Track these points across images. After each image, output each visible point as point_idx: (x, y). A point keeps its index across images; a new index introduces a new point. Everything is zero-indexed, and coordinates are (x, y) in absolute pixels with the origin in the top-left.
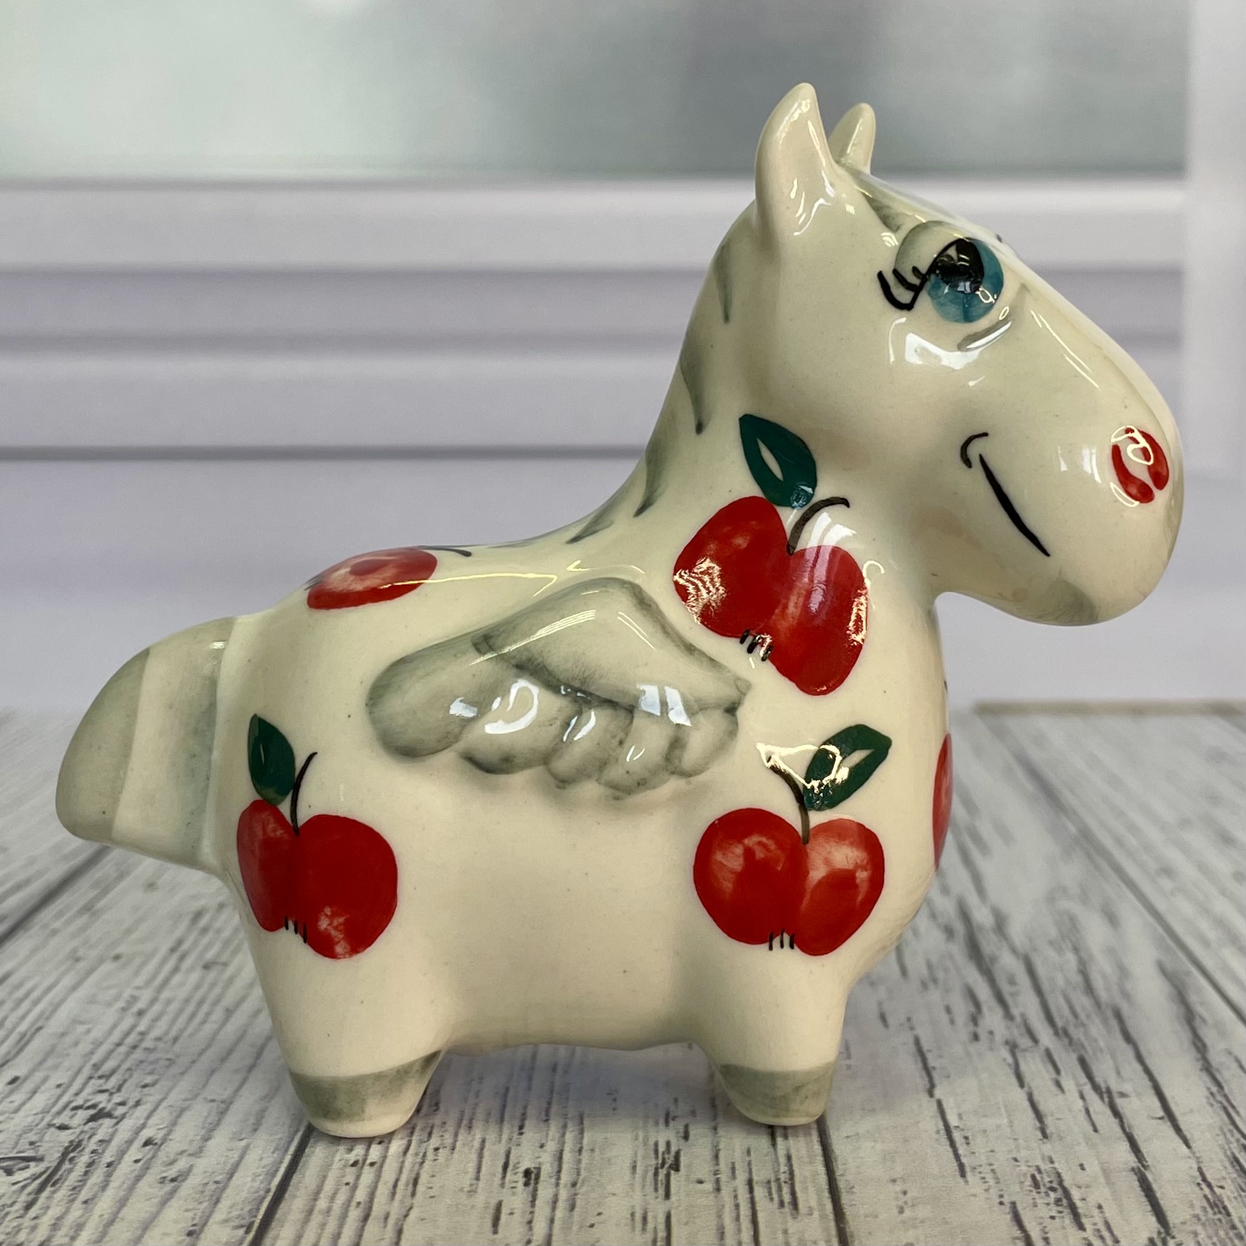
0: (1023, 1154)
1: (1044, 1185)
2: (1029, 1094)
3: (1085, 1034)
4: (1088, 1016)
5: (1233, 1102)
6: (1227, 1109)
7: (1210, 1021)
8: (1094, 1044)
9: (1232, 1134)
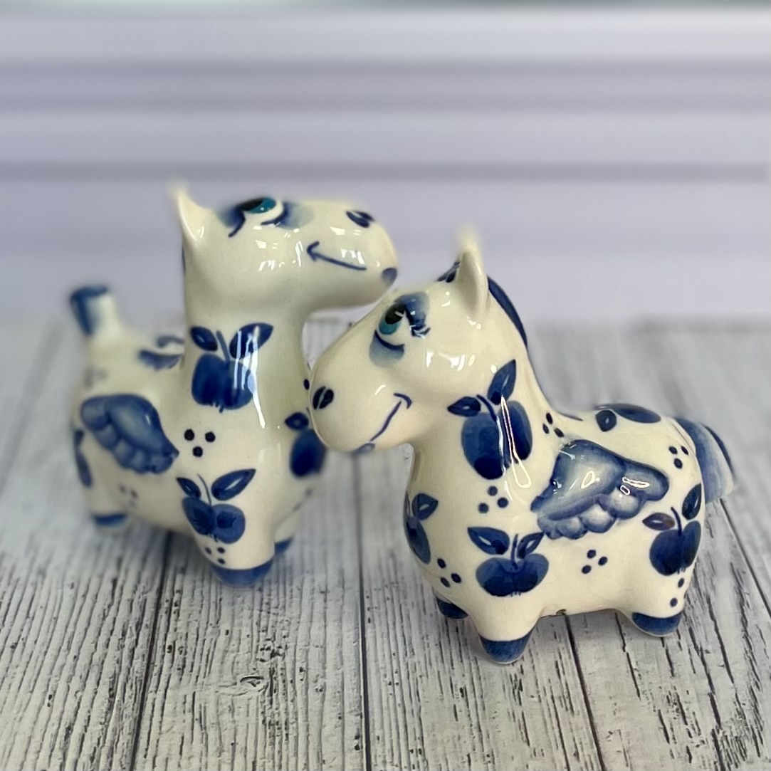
0: (664, 685)
1: (672, 701)
2: (667, 651)
3: (693, 615)
4: (695, 602)
5: (755, 656)
6: (752, 661)
7: (751, 607)
8: (697, 621)
9: (752, 676)
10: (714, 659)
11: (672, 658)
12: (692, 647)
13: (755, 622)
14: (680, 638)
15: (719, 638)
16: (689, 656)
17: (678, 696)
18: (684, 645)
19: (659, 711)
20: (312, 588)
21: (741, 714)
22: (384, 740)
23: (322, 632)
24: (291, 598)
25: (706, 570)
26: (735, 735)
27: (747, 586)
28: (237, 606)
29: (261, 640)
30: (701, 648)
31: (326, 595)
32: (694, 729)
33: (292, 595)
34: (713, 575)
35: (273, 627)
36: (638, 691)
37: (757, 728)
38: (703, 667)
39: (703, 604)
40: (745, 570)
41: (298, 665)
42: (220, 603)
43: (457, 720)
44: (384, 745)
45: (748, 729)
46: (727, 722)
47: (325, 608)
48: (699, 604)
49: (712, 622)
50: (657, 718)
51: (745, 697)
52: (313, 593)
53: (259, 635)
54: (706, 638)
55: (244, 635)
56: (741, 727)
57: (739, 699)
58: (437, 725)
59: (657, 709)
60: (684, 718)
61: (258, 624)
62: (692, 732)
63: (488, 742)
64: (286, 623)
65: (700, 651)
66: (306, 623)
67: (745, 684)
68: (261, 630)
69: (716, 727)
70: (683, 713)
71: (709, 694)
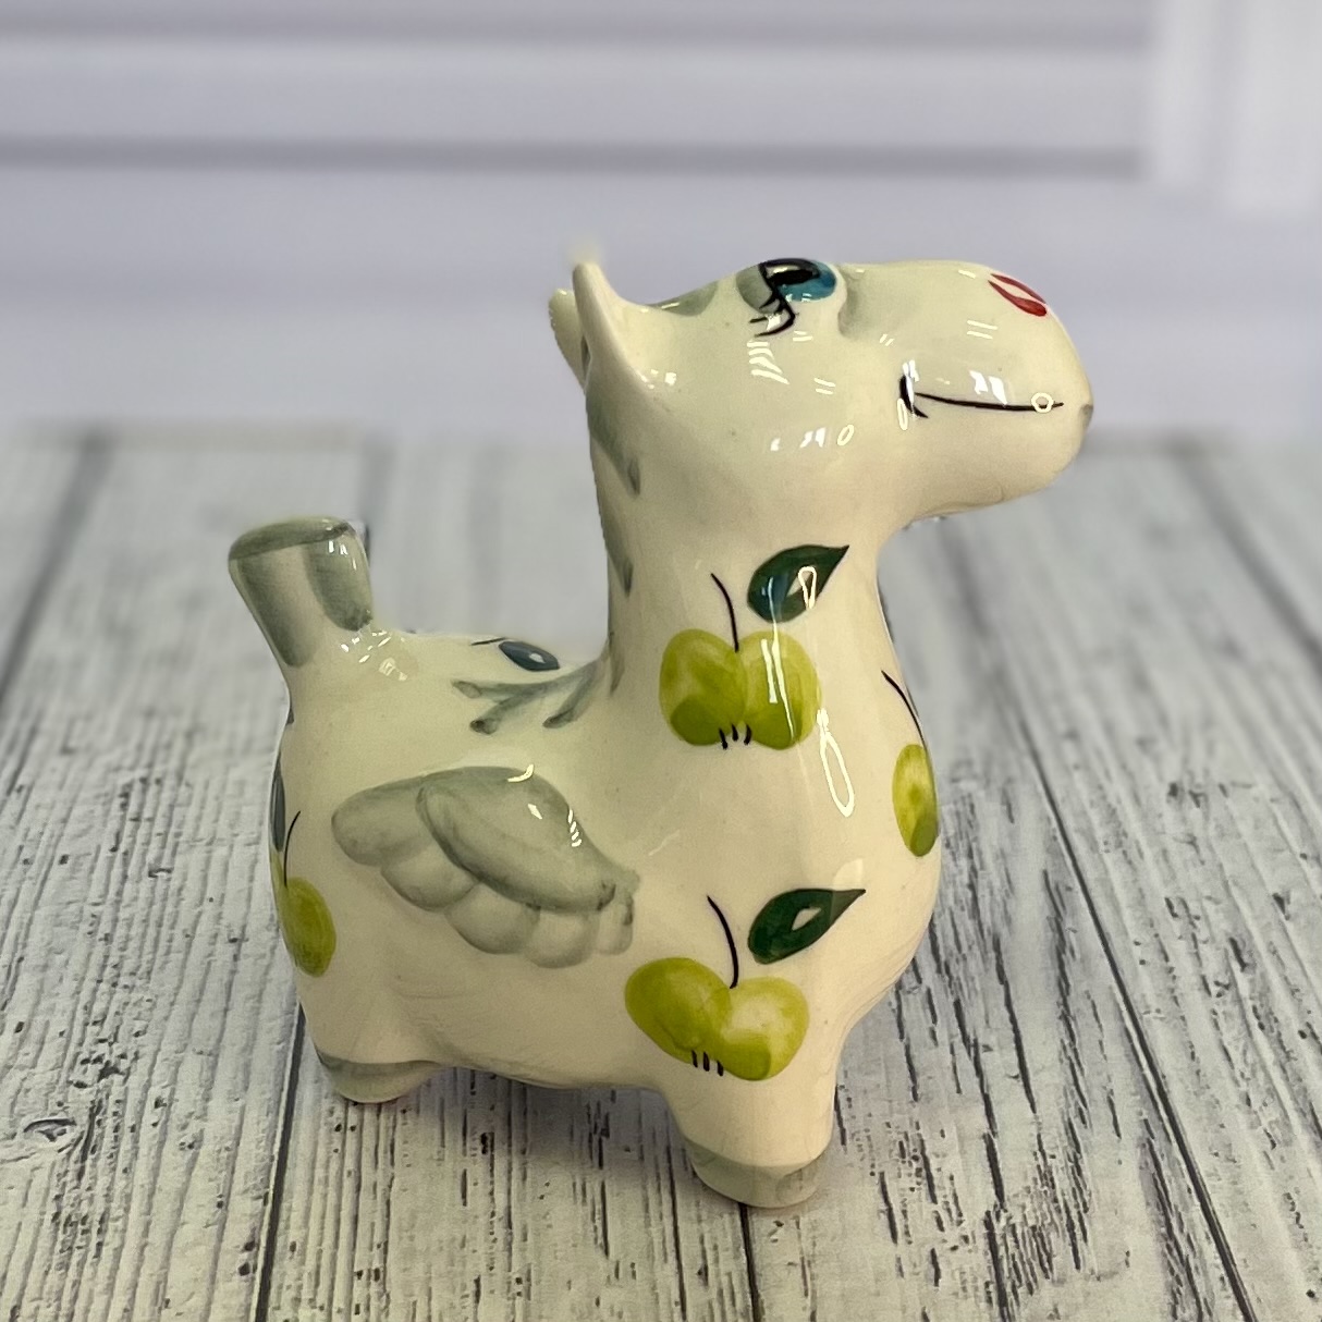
0: (895, 1119)
1: (909, 1154)
2: (908, 1048)
3: (965, 972)
4: (970, 948)
5: (1081, 1059)
6: (1074, 1066)
7: (1078, 956)
8: (970, 984)
9: (1073, 1097)
10: (1000, 1062)
11: (916, 1064)
12: (958, 1040)
13: (1084, 987)
14: (935, 1021)
15: (1013, 1020)
16: (950, 1056)
17: (922, 1141)
18: (942, 1035)
19: (882, 1175)
20: (213, 932)
21: (1046, 1177)
22: (303, 1253)
23: (217, 1023)
24: (168, 953)
25: (997, 884)
26: (1031, 1222)
27: (1073, 915)
28: (51, 973)
29: (89, 1040)
30: (976, 1041)
31: (240, 946)
32: (949, 1210)
33: (170, 947)
34: (1008, 896)
35: (117, 1013)
36: (843, 1132)
37: (1077, 1206)
38: (977, 1080)
39: (986, 952)
40: (1071, 885)
41: (154, 1092)
42: (17, 967)
43: (465, 1204)
44: (303, 1263)
45: (1059, 1211)
46: (1016, 1196)
47: (233, 972)
48: (978, 953)
49: (1002, 987)
50: (877, 1188)
51: (1055, 1141)
52: (214, 944)
53: (84, 1031)
54: (987, 1022)
55: (54, 1031)
56: (1045, 1206)
57: (1045, 1147)
58: (421, 1217)
59: (877, 1171)
60: (931, 1187)
61: (88, 1009)
62: (944, 1216)
63: (523, 1250)
64: (149, 1005)
65: (972, 1046)
66: (188, 1003)
67: (1059, 1116)
68: (92, 1019)
69: (995, 1206)
70: (930, 1178)
71: (984, 1137)
